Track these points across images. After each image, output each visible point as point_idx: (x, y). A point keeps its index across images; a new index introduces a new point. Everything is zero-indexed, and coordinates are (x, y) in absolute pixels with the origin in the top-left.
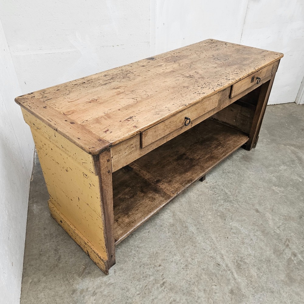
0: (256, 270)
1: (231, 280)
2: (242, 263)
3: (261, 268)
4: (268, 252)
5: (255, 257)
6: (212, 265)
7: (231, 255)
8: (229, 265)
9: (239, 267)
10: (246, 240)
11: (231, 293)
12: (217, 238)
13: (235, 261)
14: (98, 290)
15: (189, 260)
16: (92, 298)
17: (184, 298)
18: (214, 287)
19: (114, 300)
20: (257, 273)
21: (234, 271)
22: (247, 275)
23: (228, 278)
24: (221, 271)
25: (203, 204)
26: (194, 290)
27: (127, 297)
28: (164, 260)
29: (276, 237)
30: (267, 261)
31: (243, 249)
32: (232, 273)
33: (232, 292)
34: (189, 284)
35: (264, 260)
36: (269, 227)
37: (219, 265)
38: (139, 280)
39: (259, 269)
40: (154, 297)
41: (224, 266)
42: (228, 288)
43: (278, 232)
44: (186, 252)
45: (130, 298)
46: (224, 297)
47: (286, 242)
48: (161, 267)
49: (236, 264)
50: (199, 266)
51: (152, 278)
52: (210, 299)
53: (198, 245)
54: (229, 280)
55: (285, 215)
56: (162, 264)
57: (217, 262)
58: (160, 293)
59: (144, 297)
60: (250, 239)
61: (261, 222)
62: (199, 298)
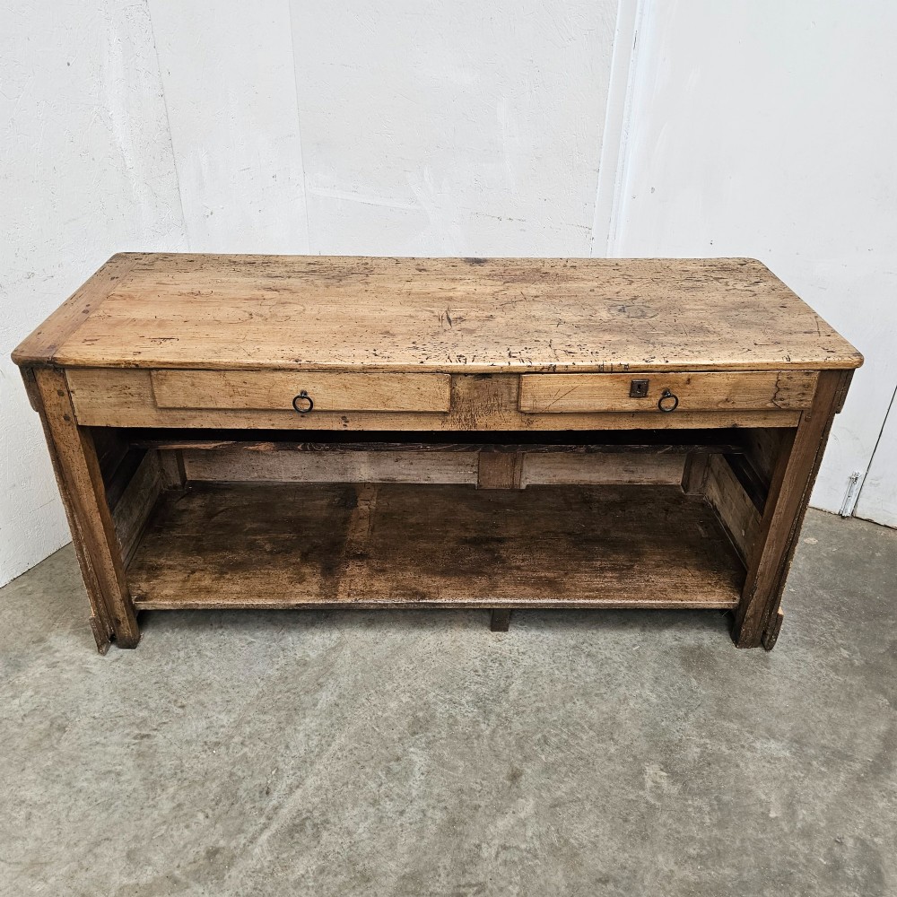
0: (314, 867)
1: (243, 835)
2: (309, 831)
3: (329, 873)
4: (392, 865)
5: (352, 845)
6: (258, 782)
7: (316, 800)
8: (284, 811)
9: (295, 829)
10: (388, 803)
11: (208, 852)
12: (341, 749)
13: (304, 816)
14: (64, 665)
15: (237, 739)
16: (43, 669)
17: (137, 784)
18: (201, 816)
19: (59, 695)
20: (307, 872)
21: (275, 826)
22: (285, 855)
23: (244, 827)
24: (252, 806)
25: (421, 672)
26: (167, 787)
27: (78, 707)
28: (202, 704)
29: (464, 857)
30: (363, 876)
31: (355, 812)
32: (266, 827)
33: (213, 853)
34: (176, 774)
35: (359, 868)
36: (484, 827)
37: (267, 793)
38: (124, 700)
39: (322, 871)
40: (104, 741)
41: (271, 803)
42: (217, 841)
43: (485, 854)
44: (251, 724)
45: (78, 712)
46: (189, 846)
47: (470, 885)
48: (181, 711)
49: (297, 821)
50: (234, 764)
51: (144, 713)
52: (165, 827)
53: (289, 730)
54: (240, 831)
55: (572, 841)
56: (188, 709)
57: (272, 787)
58: (121, 744)
59: (93, 728)
60: (400, 809)
61: (483, 804)
62: (154, 806)
